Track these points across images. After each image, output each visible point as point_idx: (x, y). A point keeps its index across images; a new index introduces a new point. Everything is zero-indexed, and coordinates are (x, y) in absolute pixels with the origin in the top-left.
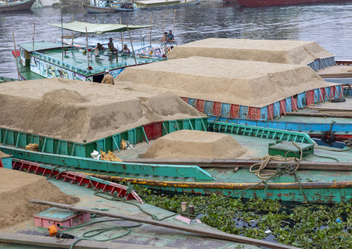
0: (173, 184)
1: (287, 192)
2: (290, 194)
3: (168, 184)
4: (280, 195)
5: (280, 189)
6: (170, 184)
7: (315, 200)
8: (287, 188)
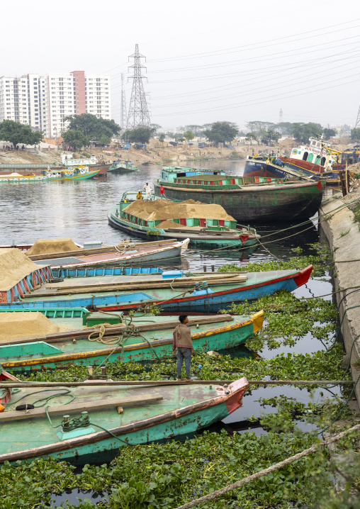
0: (22, 363)
1: (137, 352)
2: (140, 354)
3: (15, 364)
4: (130, 357)
5: (130, 351)
6: (18, 363)
7: (162, 356)
8: (137, 348)
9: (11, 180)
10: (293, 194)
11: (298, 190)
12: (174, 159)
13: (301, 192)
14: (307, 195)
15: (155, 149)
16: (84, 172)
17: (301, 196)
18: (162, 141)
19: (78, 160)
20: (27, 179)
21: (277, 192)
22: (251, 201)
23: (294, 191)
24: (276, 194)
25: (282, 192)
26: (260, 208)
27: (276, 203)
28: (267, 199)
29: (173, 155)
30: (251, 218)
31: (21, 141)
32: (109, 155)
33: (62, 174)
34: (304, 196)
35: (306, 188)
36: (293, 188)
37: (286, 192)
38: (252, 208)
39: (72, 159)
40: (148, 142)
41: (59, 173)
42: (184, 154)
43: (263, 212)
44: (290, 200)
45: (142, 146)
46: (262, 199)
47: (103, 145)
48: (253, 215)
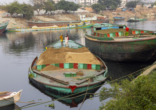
9: (52, 29)
10: (143, 45)
11: (146, 42)
12: (148, 15)
13: (148, 43)
14: (152, 45)
15: (139, 11)
16: (88, 24)
17: (148, 46)
18: (143, 7)
19: (88, 18)
20: (59, 28)
21: (133, 43)
22: (119, 48)
23: (143, 43)
24: (133, 44)
25: (136, 43)
26: (124, 54)
27: (133, 51)
28: (128, 48)
29: (148, 13)
30: (120, 60)
31: (68, 9)
32: (115, 14)
33: (77, 25)
34: (151, 46)
35: (151, 41)
36: (143, 41)
37: (139, 43)
38: (120, 54)
39: (85, 17)
40: (135, 8)
41: (75, 25)
42: (153, 12)
43: (126, 56)
44: (141, 49)
45: (132, 9)
46: (125, 47)
47: (113, 10)
48: (121, 58)
